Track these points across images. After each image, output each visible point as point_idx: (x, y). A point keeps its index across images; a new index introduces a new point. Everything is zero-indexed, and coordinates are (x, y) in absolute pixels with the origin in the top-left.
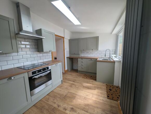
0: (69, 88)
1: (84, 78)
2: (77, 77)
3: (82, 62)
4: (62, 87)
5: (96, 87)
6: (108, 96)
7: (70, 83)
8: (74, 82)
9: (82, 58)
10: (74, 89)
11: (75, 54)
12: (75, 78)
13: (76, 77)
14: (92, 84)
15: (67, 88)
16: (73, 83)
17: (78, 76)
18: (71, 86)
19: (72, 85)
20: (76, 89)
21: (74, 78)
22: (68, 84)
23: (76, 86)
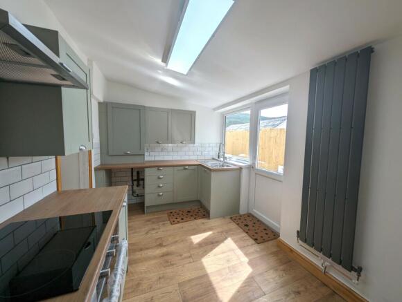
0: (169, 270)
1: (178, 222)
2: (155, 226)
3: (159, 178)
4: (138, 285)
5: (222, 232)
6: (256, 240)
7: (155, 257)
8: (161, 245)
9: (158, 167)
10: (187, 266)
11: (127, 155)
12: (154, 234)
13: (154, 229)
14: (210, 229)
15: (163, 277)
16: (164, 250)
17: (153, 223)
18: (169, 264)
19: (166, 258)
20: (190, 262)
21: (149, 235)
22: (153, 262)
23: (181, 255)
